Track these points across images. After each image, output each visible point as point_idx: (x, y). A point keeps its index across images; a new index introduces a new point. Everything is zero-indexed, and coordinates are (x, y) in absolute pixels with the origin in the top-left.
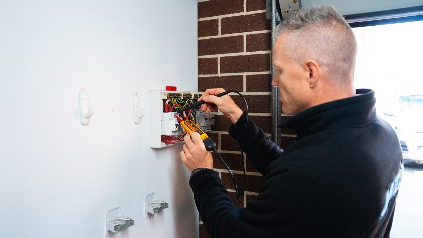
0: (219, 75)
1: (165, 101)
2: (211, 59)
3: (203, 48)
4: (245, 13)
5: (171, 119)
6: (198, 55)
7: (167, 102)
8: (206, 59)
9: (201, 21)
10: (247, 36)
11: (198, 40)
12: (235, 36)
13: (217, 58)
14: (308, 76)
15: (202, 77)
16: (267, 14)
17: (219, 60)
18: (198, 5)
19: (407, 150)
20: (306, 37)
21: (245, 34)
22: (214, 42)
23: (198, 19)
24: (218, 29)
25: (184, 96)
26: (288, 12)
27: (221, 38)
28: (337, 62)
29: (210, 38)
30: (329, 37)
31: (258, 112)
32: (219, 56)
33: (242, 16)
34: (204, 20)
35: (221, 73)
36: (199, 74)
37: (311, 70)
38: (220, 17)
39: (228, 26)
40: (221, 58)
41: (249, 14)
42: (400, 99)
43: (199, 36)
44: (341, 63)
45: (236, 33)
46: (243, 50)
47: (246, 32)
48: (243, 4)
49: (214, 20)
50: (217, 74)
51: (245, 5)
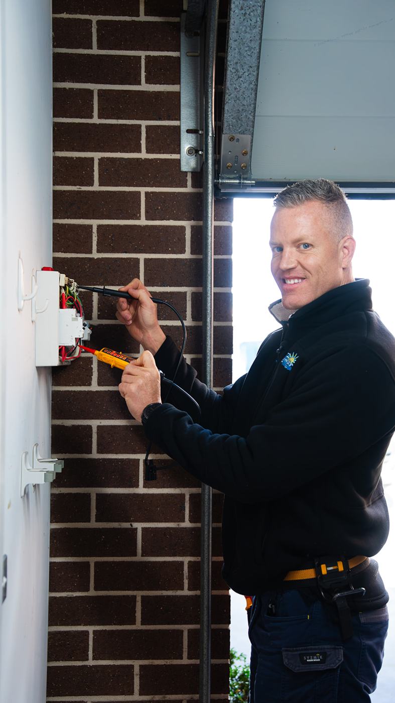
0: (95, 255)
2: (80, 226)
3: (62, 204)
4: (144, 155)
6: (54, 218)
8: (69, 225)
9: (59, 157)
10: (147, 193)
11: (54, 191)
12: (125, 192)
13: (92, 226)
15: (61, 258)
16: (181, 161)
17: (95, 230)
18: (53, 127)
21: (142, 190)
22: (85, 197)
23: (54, 151)
24: (93, 175)
26: (231, 167)
27: (99, 192)
29: (76, 190)
31: (165, 319)
32: (95, 223)
33: (137, 159)
34: (64, 156)
35: (98, 251)
36: (54, 251)
38: (96, 156)
39: (113, 172)
40: (99, 227)
41: (150, 158)
43: (55, 183)
45: (127, 186)
46: (140, 216)
47: (145, 186)
48: (141, 140)
49: (85, 158)
50: (91, 253)
51: (143, 142)
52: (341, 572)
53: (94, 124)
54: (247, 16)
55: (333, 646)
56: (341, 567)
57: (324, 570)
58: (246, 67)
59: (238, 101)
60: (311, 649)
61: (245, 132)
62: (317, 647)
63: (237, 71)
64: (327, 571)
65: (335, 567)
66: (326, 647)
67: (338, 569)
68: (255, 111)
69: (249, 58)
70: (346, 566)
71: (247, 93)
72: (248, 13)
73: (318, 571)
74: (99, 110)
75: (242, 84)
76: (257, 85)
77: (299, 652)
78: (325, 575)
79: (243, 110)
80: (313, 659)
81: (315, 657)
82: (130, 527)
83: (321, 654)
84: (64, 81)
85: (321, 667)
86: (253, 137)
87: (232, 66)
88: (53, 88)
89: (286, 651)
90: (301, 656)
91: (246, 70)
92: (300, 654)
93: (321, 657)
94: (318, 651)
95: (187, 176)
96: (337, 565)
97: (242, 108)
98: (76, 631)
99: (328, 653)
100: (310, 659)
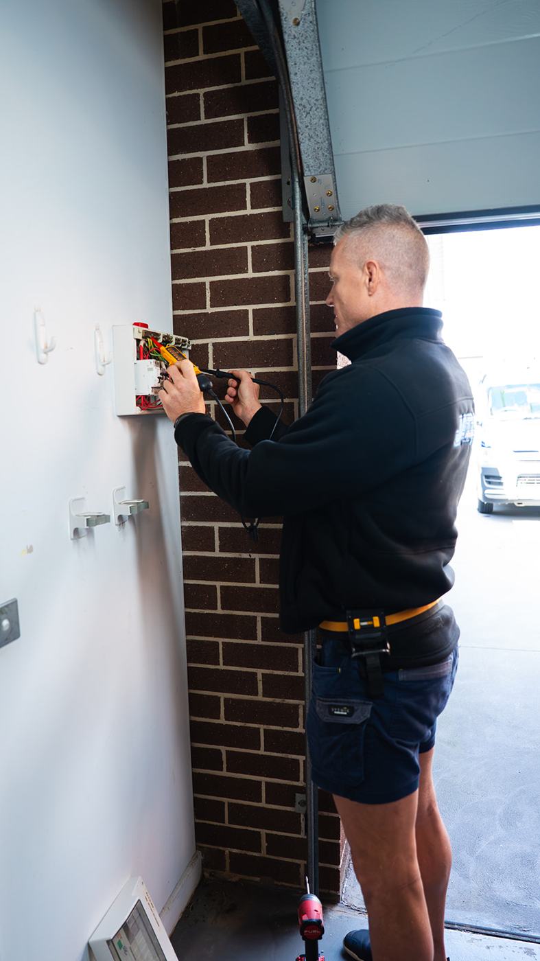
0: (209, 310)
1: (138, 341)
2: (195, 284)
3: (179, 266)
4: (249, 211)
5: (150, 369)
6: (173, 279)
7: (142, 343)
8: (186, 284)
9: (175, 223)
10: (253, 247)
11: (172, 255)
12: (233, 248)
13: (205, 283)
14: (367, 281)
15: (179, 314)
16: (284, 213)
17: (208, 286)
18: (170, 197)
19: (500, 484)
20: (369, 234)
21: (249, 245)
22: (199, 257)
23: (171, 219)
24: (205, 236)
25: (163, 337)
26: (319, 210)
27: (211, 251)
28: (402, 267)
29: (191, 251)
30: (394, 236)
31: (273, 366)
32: (207, 280)
33: (244, 216)
34: (180, 221)
35: (212, 306)
36: (174, 309)
37: (371, 274)
38: (207, 218)
39: (222, 231)
40: (212, 283)
41: (255, 213)
42: (488, 392)
43: (172, 248)
44: (406, 268)
45: (235, 242)
46: (247, 269)
47: (251, 241)
48: (246, 197)
49: (198, 221)
50: (205, 308)
51: (248, 199)
52: (377, 628)
53: (204, 189)
54: (302, 44)
55: (363, 701)
56: (376, 622)
57: (357, 624)
58: (313, 101)
59: (312, 139)
60: (341, 702)
61: (326, 171)
62: (346, 700)
63: (304, 107)
64: (361, 626)
65: (370, 623)
66: (355, 701)
67: (373, 625)
68: (332, 147)
69: (313, 91)
70: (382, 621)
71: (320, 129)
72: (302, 41)
73: (351, 625)
74: (208, 174)
75: (313, 121)
76: (328, 119)
77: (327, 703)
78: (358, 630)
79: (318, 148)
80: (340, 711)
81: (342, 710)
82: (249, 557)
83: (348, 707)
84: (177, 154)
85: (349, 721)
86: (335, 176)
87: (298, 103)
88: (168, 162)
89: (319, 699)
90: (330, 707)
91: (313, 105)
92: (329, 705)
93: (348, 711)
94: (346, 704)
95: (289, 227)
96: (372, 620)
97: (317, 146)
98: (207, 641)
99: (356, 708)
100: (337, 711)
